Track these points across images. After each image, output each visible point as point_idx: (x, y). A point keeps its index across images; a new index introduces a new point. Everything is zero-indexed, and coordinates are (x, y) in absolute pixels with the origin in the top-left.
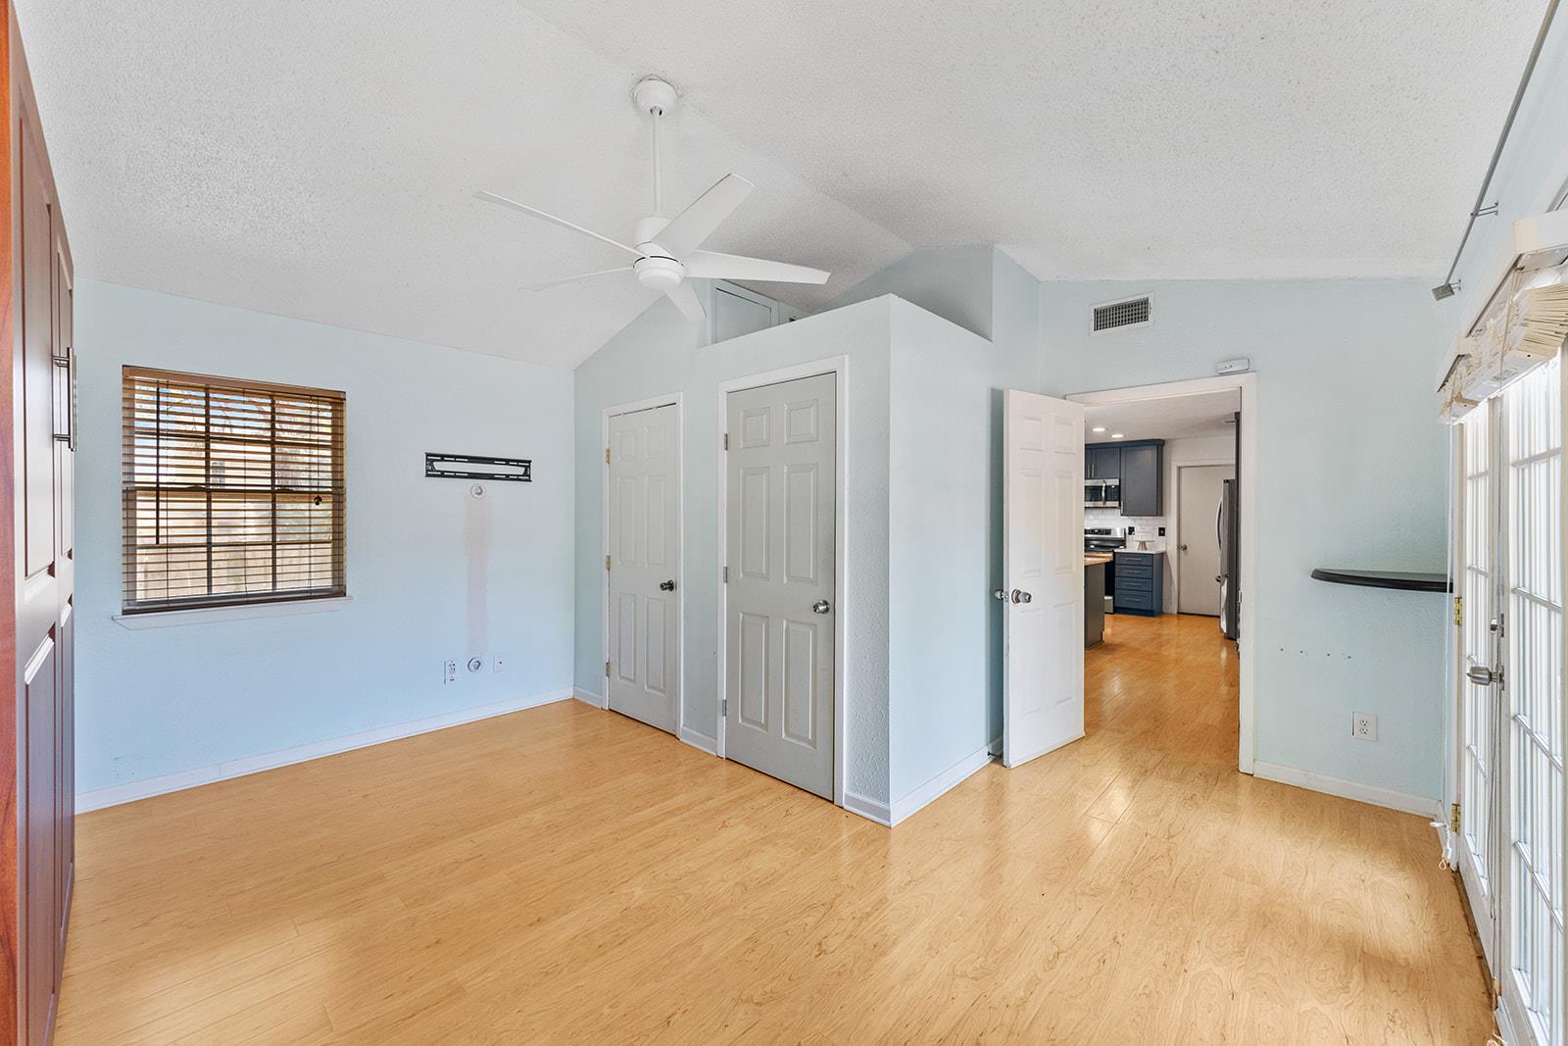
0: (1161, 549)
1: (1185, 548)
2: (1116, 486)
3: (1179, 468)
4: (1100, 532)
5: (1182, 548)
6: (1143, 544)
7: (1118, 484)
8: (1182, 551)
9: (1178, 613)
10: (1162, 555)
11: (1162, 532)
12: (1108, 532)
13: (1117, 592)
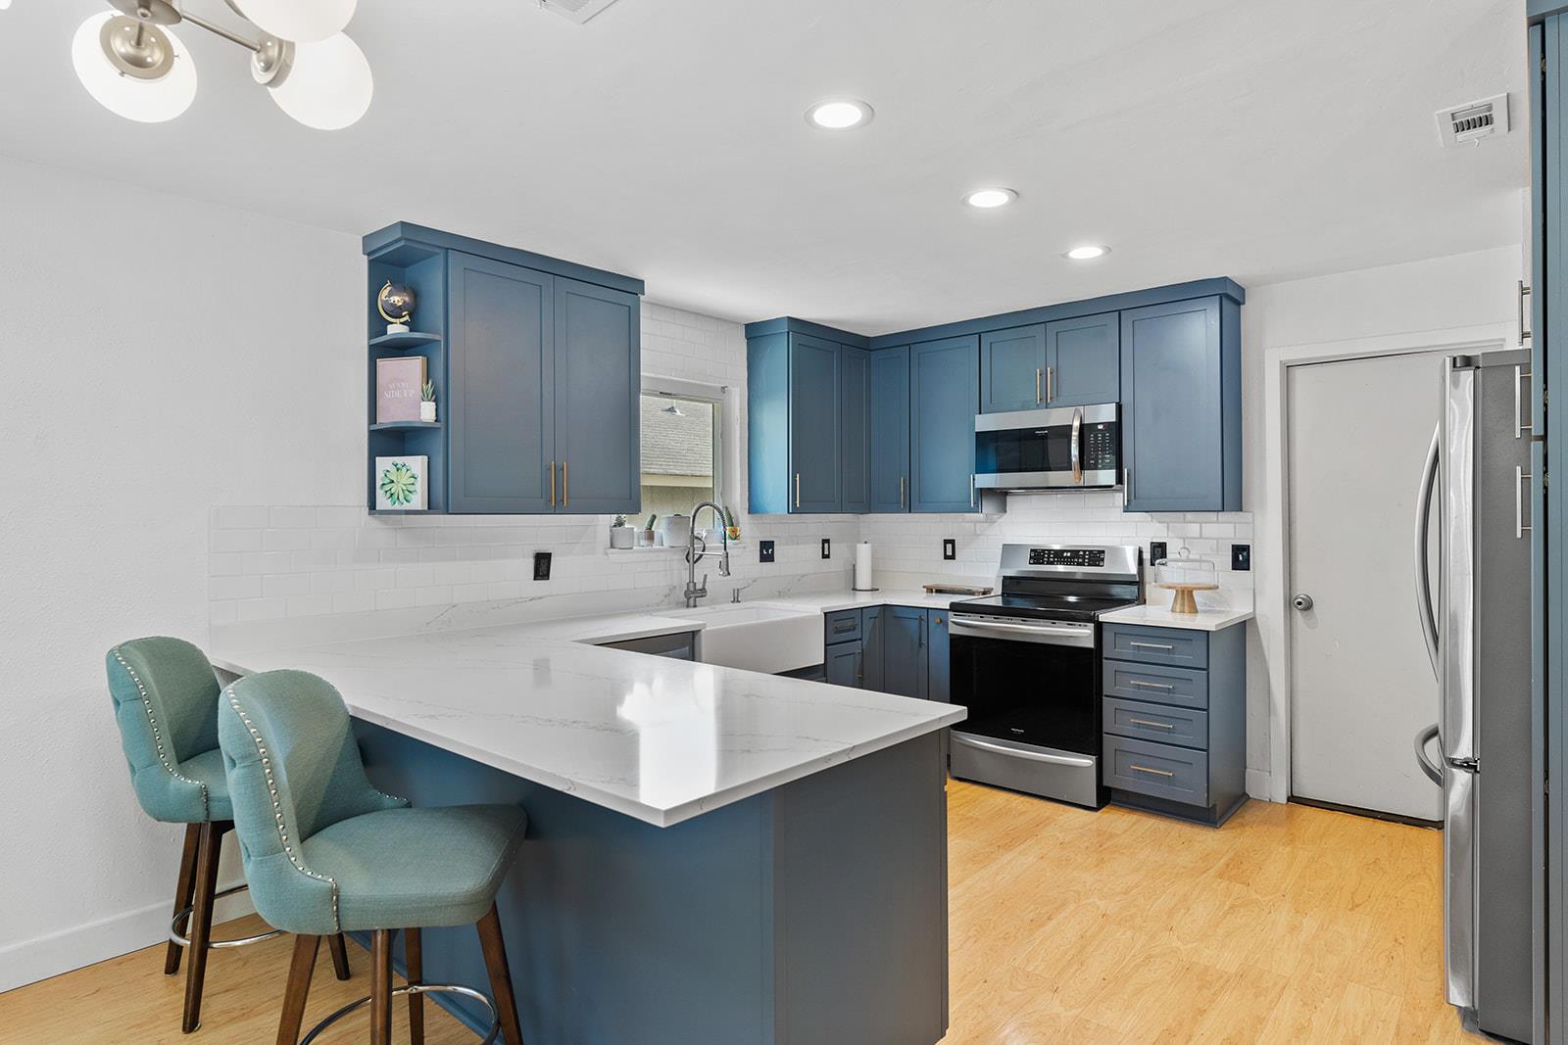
0: (1239, 610)
1: (1308, 606)
2: (1107, 425)
3: (1288, 368)
4: (1075, 556)
5: (1299, 605)
6: (1186, 597)
7: (1113, 419)
8: (1298, 615)
9: (1292, 799)
10: (1242, 631)
11: (1241, 558)
12: (1095, 557)
13: (1109, 743)
